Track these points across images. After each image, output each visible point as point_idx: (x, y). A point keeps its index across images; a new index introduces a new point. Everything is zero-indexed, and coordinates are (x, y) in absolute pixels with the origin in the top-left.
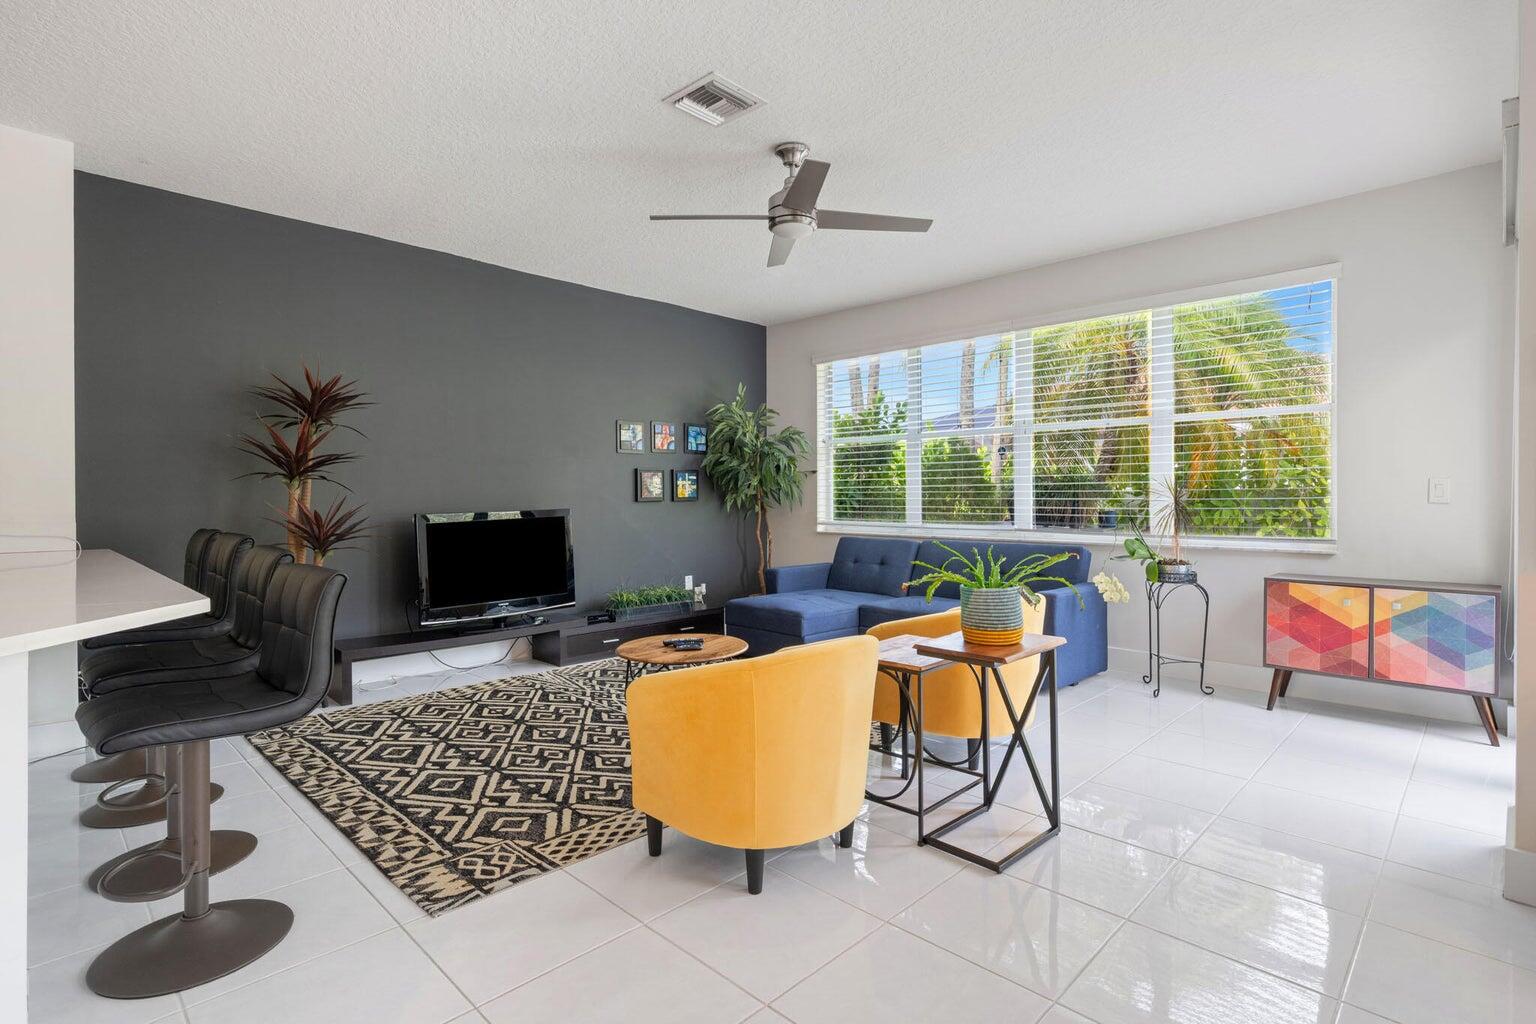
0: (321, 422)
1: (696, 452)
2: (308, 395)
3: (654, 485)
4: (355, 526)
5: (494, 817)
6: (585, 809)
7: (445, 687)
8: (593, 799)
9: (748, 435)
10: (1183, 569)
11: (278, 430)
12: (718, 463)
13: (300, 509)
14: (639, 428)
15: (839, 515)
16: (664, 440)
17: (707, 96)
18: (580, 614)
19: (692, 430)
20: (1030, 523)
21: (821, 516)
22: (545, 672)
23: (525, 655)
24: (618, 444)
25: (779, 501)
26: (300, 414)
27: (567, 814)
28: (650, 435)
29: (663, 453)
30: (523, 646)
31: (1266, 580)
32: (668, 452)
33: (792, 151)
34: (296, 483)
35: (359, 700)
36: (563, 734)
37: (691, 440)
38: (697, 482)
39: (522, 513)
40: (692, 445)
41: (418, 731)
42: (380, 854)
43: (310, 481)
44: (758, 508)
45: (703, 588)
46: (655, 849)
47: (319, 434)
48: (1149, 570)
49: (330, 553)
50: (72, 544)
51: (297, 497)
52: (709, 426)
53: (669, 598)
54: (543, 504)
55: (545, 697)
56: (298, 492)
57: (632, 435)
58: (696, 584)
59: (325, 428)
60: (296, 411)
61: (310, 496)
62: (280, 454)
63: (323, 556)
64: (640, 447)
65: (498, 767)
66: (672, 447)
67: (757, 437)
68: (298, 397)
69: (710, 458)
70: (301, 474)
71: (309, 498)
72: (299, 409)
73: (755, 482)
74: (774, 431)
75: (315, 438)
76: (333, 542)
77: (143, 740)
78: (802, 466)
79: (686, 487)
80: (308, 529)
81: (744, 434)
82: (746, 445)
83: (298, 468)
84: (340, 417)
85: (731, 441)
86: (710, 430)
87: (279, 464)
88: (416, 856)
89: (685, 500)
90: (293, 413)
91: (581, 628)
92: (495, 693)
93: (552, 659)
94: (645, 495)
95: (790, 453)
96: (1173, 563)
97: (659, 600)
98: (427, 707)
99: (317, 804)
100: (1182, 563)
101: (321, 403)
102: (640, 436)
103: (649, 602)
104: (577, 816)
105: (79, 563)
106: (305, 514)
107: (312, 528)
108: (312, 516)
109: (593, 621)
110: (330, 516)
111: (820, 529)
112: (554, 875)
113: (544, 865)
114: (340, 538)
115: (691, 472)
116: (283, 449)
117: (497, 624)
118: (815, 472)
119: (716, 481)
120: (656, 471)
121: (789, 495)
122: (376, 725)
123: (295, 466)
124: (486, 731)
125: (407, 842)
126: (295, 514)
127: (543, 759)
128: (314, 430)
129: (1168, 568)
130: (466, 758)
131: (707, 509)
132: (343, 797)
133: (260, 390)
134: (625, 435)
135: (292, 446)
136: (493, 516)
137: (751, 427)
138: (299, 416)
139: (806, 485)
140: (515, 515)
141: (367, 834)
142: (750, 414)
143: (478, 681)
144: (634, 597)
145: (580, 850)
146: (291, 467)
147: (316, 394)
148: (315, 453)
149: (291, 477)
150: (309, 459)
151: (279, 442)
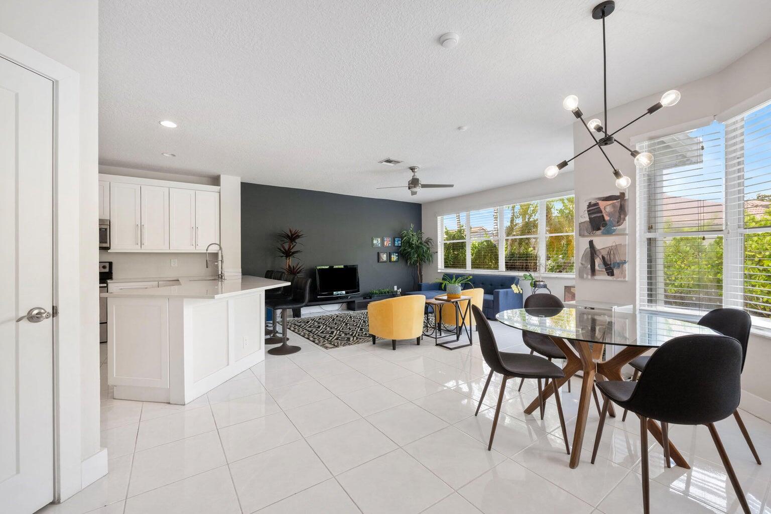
0: (293, 242)
1: (398, 246)
2: (290, 235)
3: (384, 257)
4: (302, 269)
5: (339, 338)
6: (358, 337)
7: (324, 315)
8: (361, 336)
9: (414, 241)
10: (542, 283)
11: (284, 245)
12: (405, 250)
13: (289, 265)
14: (379, 239)
15: (446, 267)
16: (388, 242)
17: (389, 161)
18: (361, 296)
19: (396, 239)
20: (504, 269)
21: (439, 267)
22: (351, 313)
23: (345, 308)
24: (373, 244)
25: (425, 262)
26: (288, 240)
27: (355, 338)
28: (383, 241)
29: (386, 247)
30: (345, 305)
31: (565, 286)
32: (389, 247)
33: (414, 169)
35: (302, 317)
36: (355, 325)
37: (396, 242)
38: (398, 256)
39: (344, 266)
40: (396, 244)
41: (319, 323)
42: (315, 342)
43: (291, 258)
44: (418, 264)
45: (400, 290)
46: (374, 343)
48: (531, 284)
50: (240, 274)
52: (402, 238)
53: (388, 292)
54: (350, 263)
55: (351, 317)
56: (288, 261)
57: (377, 242)
58: (398, 289)
59: (294, 244)
61: (291, 262)
64: (380, 245)
65: (339, 330)
66: (390, 245)
67: (418, 241)
68: (288, 236)
69: (402, 248)
70: (289, 256)
73: (416, 256)
74: (424, 239)
75: (292, 247)
78: (432, 250)
79: (394, 258)
80: (291, 270)
81: (413, 240)
82: (413, 244)
84: (297, 241)
85: (409, 243)
86: (402, 240)
87: (283, 253)
88: (323, 342)
89: (394, 262)
90: (286, 240)
91: (361, 300)
92: (337, 316)
93: (353, 309)
94: (381, 260)
95: (428, 246)
96: (539, 281)
97: (385, 293)
98: (320, 319)
99: (299, 334)
100: (542, 281)
101: (293, 237)
102: (379, 242)
103: (382, 293)
104: (357, 338)
105: (242, 278)
109: (365, 298)
111: (439, 271)
112: (351, 346)
113: (349, 344)
115: (396, 253)
116: (285, 250)
117: (337, 298)
118: (437, 252)
119: (404, 255)
120: (385, 253)
121: (429, 260)
122: (308, 322)
123: (288, 254)
124: (336, 324)
125: (320, 340)
127: (350, 329)
128: (292, 244)
129: (538, 283)
130: (331, 328)
131: (401, 264)
132: (304, 333)
133: (279, 235)
134: (375, 242)
135: (287, 249)
136: (335, 267)
137: (415, 238)
139: (434, 256)
140: (342, 267)
141: (311, 339)
142: (415, 233)
143: (333, 313)
144: (377, 292)
145: (358, 342)
146: (286, 254)
147: (292, 235)
148: (292, 251)
149: (287, 257)
150: (291, 252)
151: (283, 247)
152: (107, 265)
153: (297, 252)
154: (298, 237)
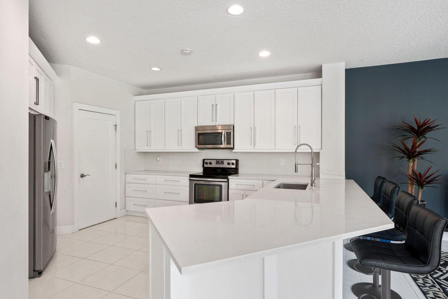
0: (421, 137)
2: (416, 128)
4: (435, 178)
11: (405, 142)
13: (413, 171)
26: (413, 134)
34: (411, 161)
42: (418, 280)
43: (416, 160)
47: (420, 142)
49: (425, 188)
50: (344, 178)
51: (411, 166)
56: (412, 164)
59: (423, 139)
60: (411, 133)
62: (405, 150)
63: (422, 189)
68: (412, 129)
70: (413, 157)
71: (416, 166)
72: (412, 133)
75: (418, 143)
76: (426, 184)
77: (372, 264)
80: (416, 178)
83: (412, 155)
84: (428, 135)
87: (404, 152)
88: (430, 286)
101: (421, 130)
105: (346, 183)
106: (415, 172)
107: (417, 178)
108: (418, 173)
110: (424, 174)
114: (429, 182)
116: (407, 148)
125: (427, 281)
126: (410, 172)
128: (418, 140)
133: (398, 128)
135: (410, 147)
138: (413, 135)
146: (409, 155)
147: (419, 127)
148: (418, 150)
149: (409, 158)
150: (416, 152)
151: (404, 145)
152: (234, 162)
153: (425, 151)
154: (430, 129)
